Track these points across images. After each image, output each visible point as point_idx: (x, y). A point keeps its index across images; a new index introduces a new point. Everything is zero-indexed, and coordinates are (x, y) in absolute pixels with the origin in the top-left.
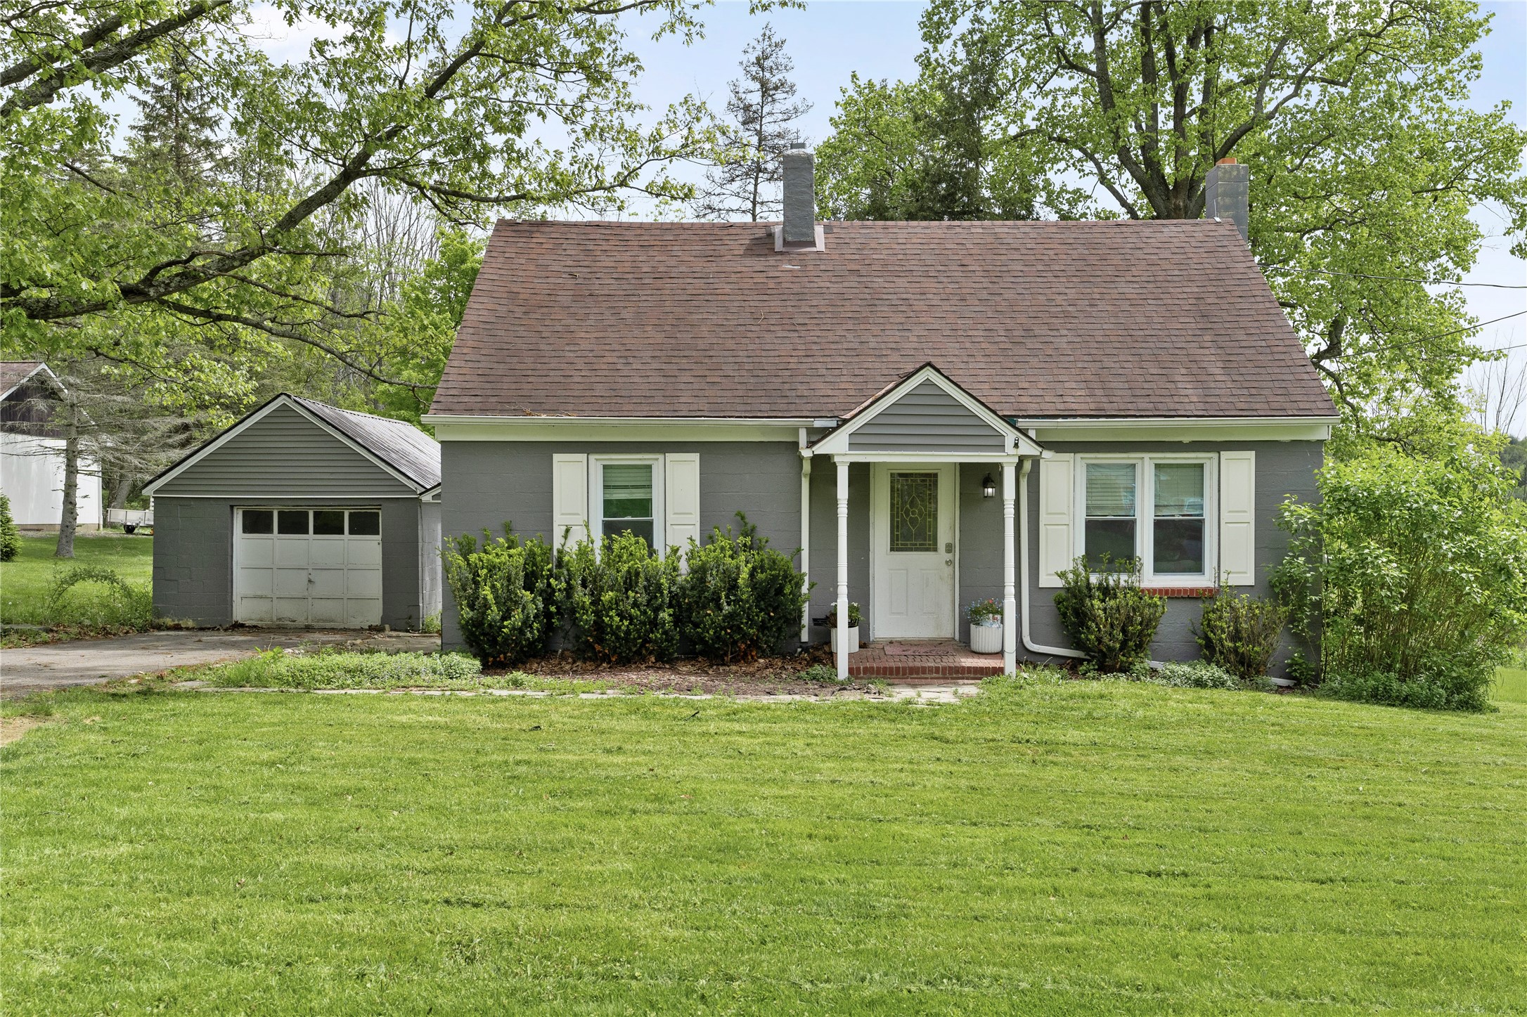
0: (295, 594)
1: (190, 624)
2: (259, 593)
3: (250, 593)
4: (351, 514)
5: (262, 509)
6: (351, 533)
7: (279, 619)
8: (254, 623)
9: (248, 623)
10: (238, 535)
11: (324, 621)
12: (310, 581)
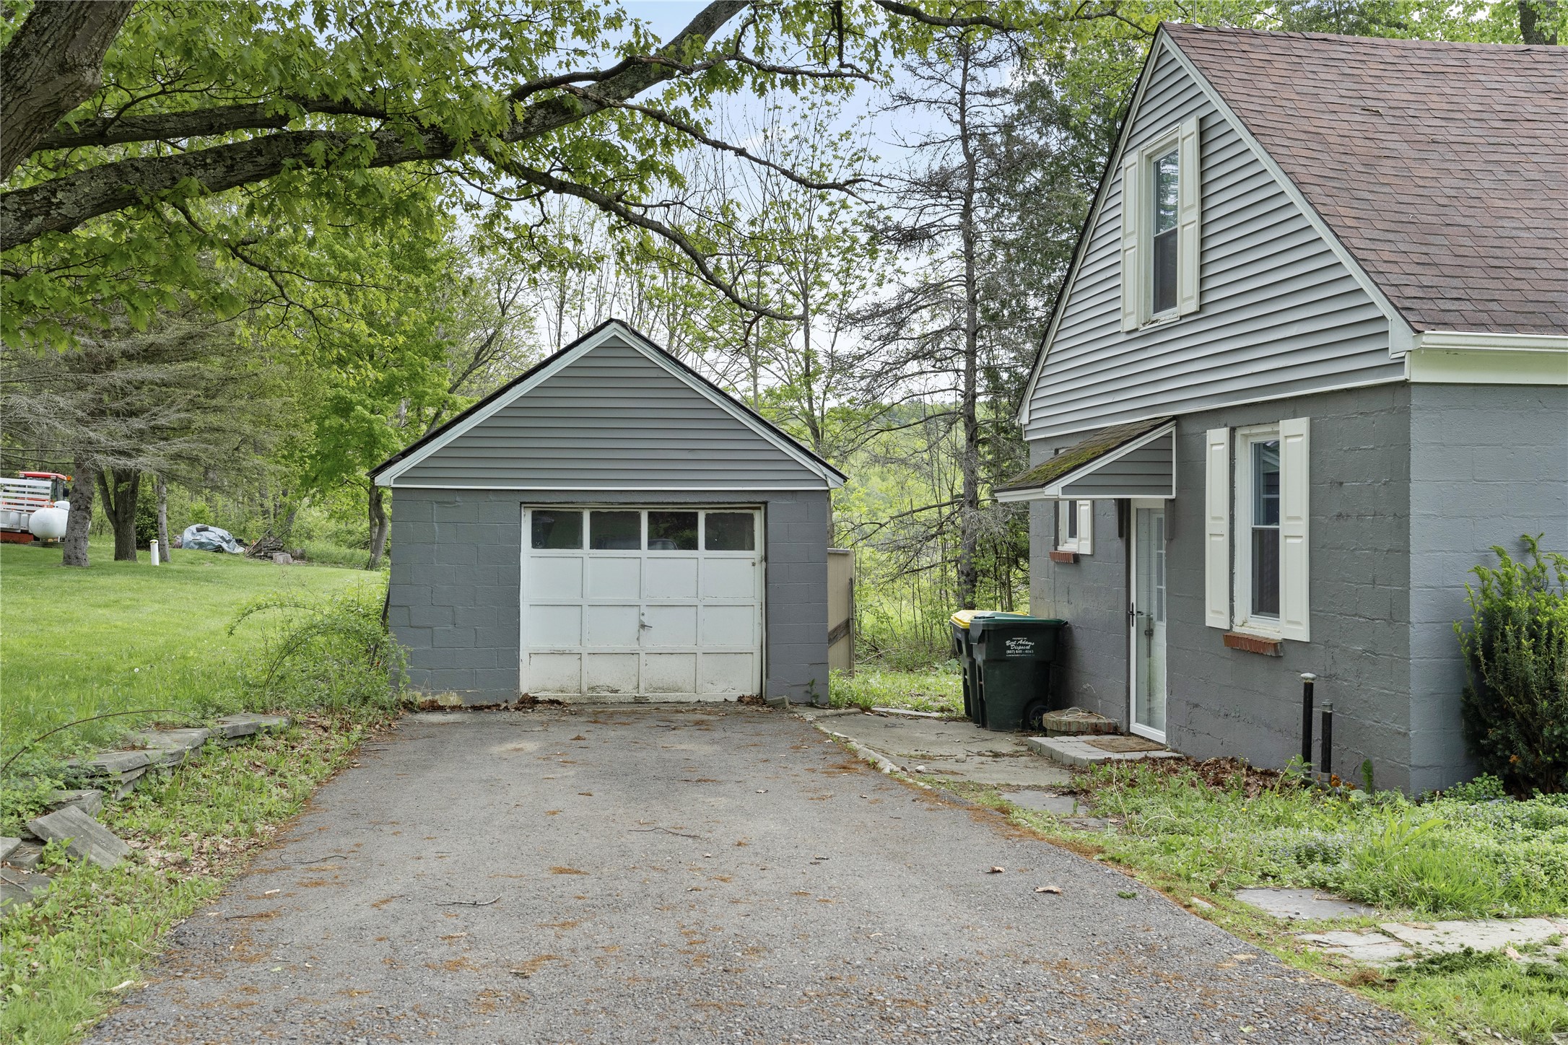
0: (619, 647)
1: (454, 699)
2: (559, 646)
3: (545, 646)
4: (708, 517)
5: (566, 508)
6: (708, 547)
7: (592, 689)
8: (552, 696)
9: (542, 696)
10: (527, 551)
11: (665, 690)
12: (643, 626)
